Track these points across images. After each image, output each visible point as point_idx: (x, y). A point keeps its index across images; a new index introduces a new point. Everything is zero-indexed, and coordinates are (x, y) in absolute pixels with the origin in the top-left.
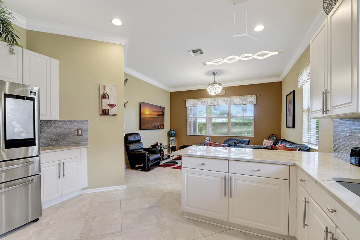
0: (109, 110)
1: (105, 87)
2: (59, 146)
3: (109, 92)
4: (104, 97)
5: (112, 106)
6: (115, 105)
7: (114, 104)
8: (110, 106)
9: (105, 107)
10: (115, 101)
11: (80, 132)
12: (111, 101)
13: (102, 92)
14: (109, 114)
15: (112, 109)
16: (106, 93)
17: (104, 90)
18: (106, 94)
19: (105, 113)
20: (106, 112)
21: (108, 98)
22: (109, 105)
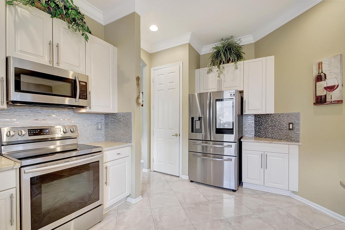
0: (325, 96)
1: (320, 64)
2: (274, 139)
3: (325, 69)
4: (319, 78)
5: (331, 88)
6: (336, 87)
7: (334, 86)
8: (328, 90)
9: (321, 92)
10: (336, 80)
11: (291, 127)
12: (329, 82)
13: (315, 73)
14: (326, 102)
15: (331, 93)
16: (322, 72)
17: (319, 68)
18: (322, 74)
19: (320, 101)
20: (321, 99)
21: (325, 78)
22: (326, 88)
